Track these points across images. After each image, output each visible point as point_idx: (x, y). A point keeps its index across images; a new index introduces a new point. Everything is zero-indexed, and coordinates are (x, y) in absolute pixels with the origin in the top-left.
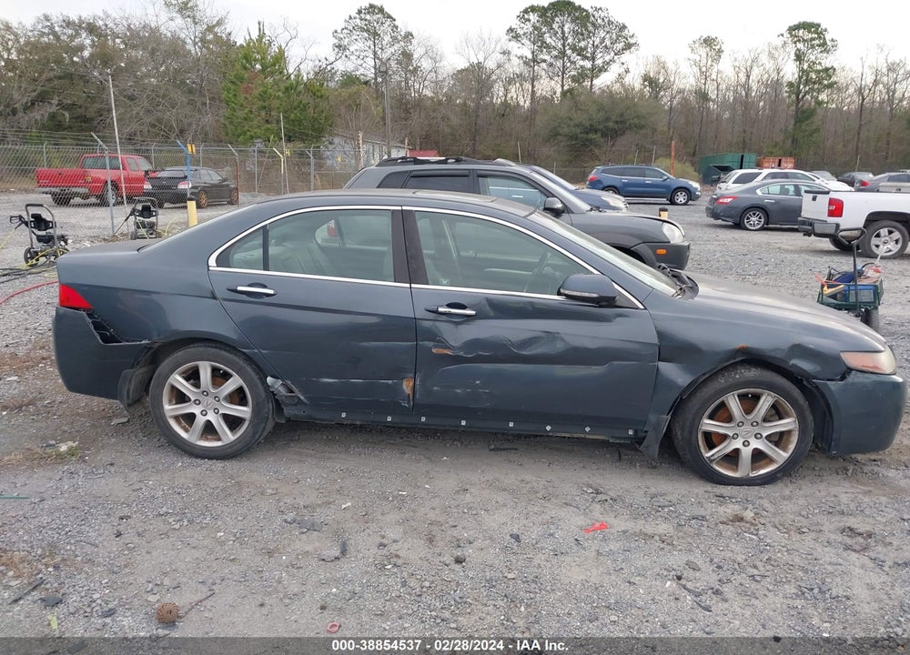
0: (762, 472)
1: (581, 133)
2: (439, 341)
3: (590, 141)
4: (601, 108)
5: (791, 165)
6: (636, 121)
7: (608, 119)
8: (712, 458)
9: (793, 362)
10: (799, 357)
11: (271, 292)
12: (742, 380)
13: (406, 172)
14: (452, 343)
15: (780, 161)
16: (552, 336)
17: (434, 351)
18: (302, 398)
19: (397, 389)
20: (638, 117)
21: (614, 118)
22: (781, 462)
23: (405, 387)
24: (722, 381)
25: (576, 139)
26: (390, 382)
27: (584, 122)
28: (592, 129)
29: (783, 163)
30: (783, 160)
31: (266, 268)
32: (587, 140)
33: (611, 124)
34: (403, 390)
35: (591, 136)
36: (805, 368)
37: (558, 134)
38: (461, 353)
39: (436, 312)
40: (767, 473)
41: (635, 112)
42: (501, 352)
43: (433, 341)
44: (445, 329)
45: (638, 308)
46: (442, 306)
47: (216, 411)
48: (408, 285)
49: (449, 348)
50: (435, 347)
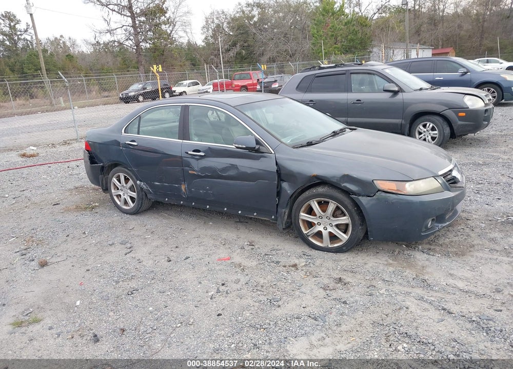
0: (336, 245)
2: (191, 167)
8: (308, 234)
9: (345, 184)
10: (346, 182)
11: (136, 144)
12: (316, 193)
13: (313, 75)
14: (196, 169)
16: (234, 167)
17: (190, 172)
18: (150, 190)
19: (179, 189)
22: (344, 241)
23: (182, 188)
24: (307, 193)
26: (177, 185)
31: (138, 134)
36: (351, 188)
38: (200, 174)
39: (188, 154)
40: (338, 246)
42: (214, 174)
43: (189, 167)
44: (193, 162)
45: (272, 153)
46: (190, 151)
47: (127, 194)
48: (182, 141)
49: (195, 171)
50: (190, 170)
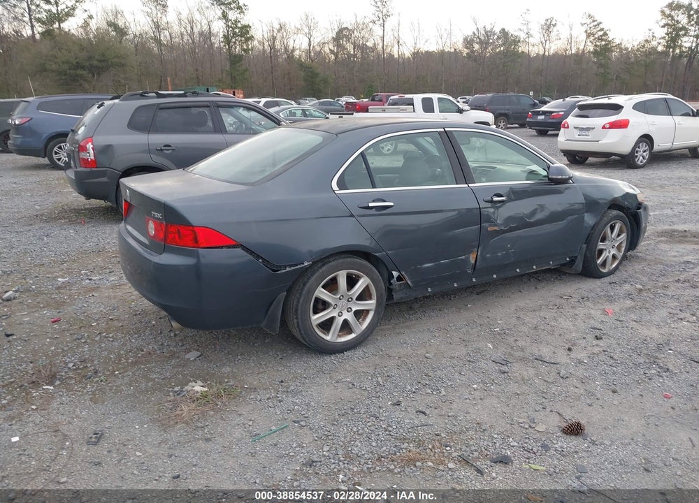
0: (613, 266)
1: (70, 69)
2: (492, 222)
3: (81, 76)
4: (82, 49)
5: (241, 96)
6: (116, 60)
7: (90, 58)
11: (392, 204)
13: (154, 105)
14: (498, 222)
15: (234, 92)
16: (542, 207)
17: (489, 229)
18: (409, 283)
19: (467, 262)
20: (117, 57)
21: (97, 57)
23: (471, 258)
24: (606, 219)
25: (65, 75)
26: (463, 257)
27: (72, 60)
28: (78, 66)
29: (236, 94)
30: (236, 91)
31: (374, 187)
32: (77, 75)
33: (95, 63)
34: (470, 261)
35: (80, 72)
37: (45, 70)
38: (503, 228)
39: (492, 201)
41: (114, 52)
43: (489, 222)
47: (349, 310)
48: (466, 186)
49: (497, 225)
50: (490, 226)
